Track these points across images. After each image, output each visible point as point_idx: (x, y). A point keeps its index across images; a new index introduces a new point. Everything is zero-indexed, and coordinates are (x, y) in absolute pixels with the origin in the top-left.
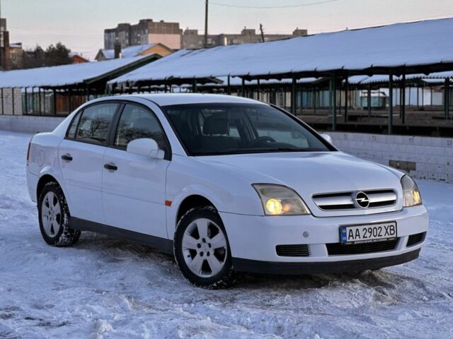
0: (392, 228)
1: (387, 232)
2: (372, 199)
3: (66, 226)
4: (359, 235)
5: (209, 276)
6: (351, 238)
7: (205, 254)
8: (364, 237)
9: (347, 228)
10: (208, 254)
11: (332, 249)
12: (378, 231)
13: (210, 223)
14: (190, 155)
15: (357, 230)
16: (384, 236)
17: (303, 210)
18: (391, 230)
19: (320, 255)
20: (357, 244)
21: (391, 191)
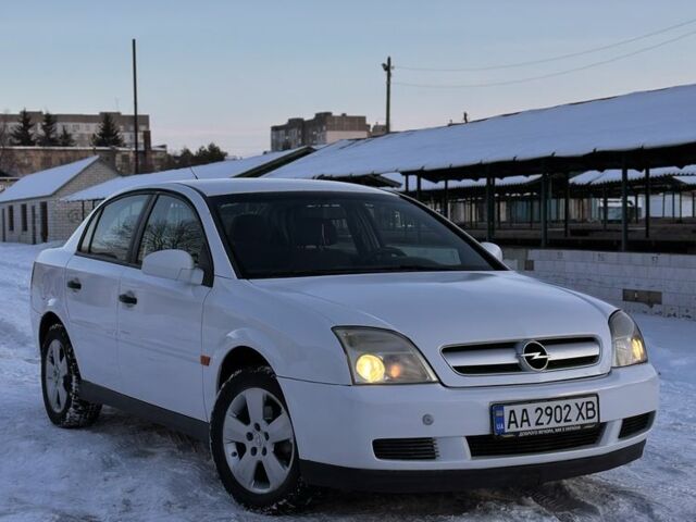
0: (590, 406)
1: (580, 413)
2: (554, 355)
3: (76, 395)
4: (528, 420)
5: (265, 491)
6: (513, 425)
7: (259, 452)
8: (537, 424)
9: (505, 408)
10: (264, 452)
11: (479, 445)
12: (565, 413)
13: (268, 397)
14: (243, 278)
15: (525, 410)
16: (575, 421)
17: (425, 375)
18: (588, 410)
19: (457, 458)
20: (524, 437)
21: (590, 340)
